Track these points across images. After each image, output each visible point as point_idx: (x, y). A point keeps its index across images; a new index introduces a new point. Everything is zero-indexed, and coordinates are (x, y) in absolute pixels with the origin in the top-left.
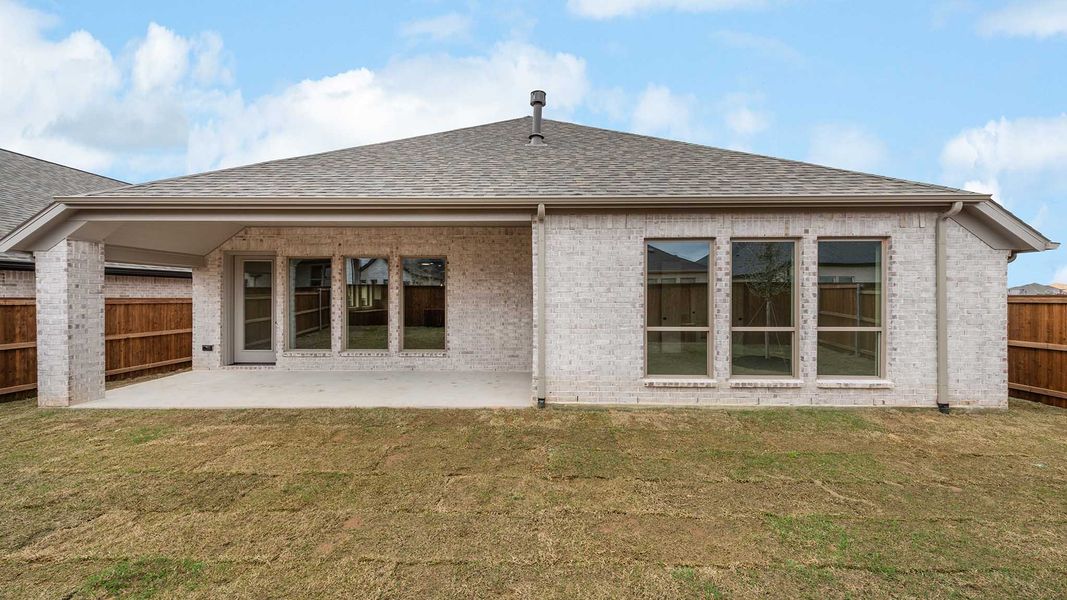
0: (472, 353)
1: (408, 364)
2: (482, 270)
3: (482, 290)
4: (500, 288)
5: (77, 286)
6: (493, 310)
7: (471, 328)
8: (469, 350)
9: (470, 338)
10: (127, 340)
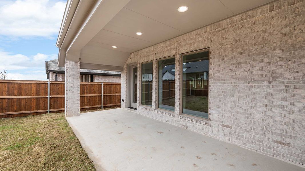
0: (230, 127)
1: (184, 124)
2: (241, 53)
3: (242, 72)
4: (262, 68)
5: (70, 77)
6: (253, 90)
7: (229, 105)
8: (227, 124)
9: (229, 114)
10: (115, 95)
